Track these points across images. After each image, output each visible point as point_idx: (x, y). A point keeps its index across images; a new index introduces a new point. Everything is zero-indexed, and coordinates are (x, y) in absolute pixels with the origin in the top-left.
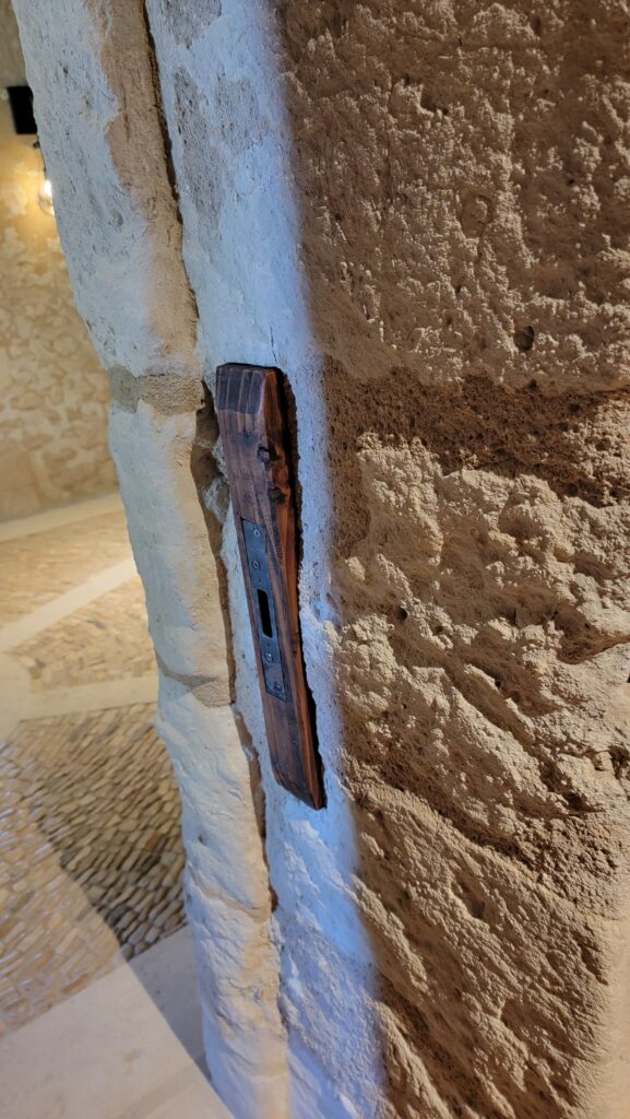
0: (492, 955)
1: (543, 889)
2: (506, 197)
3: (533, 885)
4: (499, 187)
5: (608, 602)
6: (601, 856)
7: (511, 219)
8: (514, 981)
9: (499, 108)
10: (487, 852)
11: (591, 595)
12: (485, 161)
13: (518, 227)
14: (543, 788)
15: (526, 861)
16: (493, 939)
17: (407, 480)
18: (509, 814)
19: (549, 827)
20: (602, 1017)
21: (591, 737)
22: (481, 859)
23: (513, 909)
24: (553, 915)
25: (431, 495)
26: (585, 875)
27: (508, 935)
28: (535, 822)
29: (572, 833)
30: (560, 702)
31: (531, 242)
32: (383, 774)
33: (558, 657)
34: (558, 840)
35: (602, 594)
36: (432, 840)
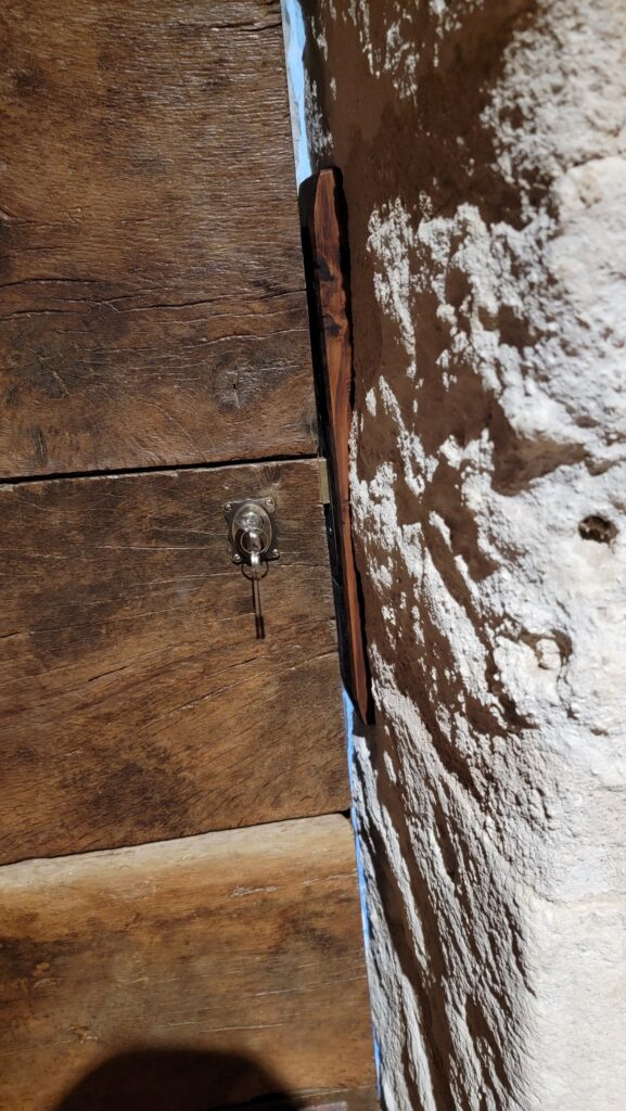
0: (454, 926)
1: (486, 839)
3: (478, 830)
5: (531, 385)
6: (536, 798)
8: (470, 970)
11: (512, 377)
14: (484, 685)
15: (479, 798)
16: (455, 903)
17: (392, 263)
18: (463, 723)
19: (492, 747)
21: (525, 609)
22: (446, 787)
23: (468, 868)
24: (492, 881)
25: (406, 275)
26: (522, 824)
27: (463, 900)
28: (482, 738)
29: (511, 760)
30: (496, 557)
33: (494, 486)
34: (498, 767)
35: (524, 371)
36: (419, 760)
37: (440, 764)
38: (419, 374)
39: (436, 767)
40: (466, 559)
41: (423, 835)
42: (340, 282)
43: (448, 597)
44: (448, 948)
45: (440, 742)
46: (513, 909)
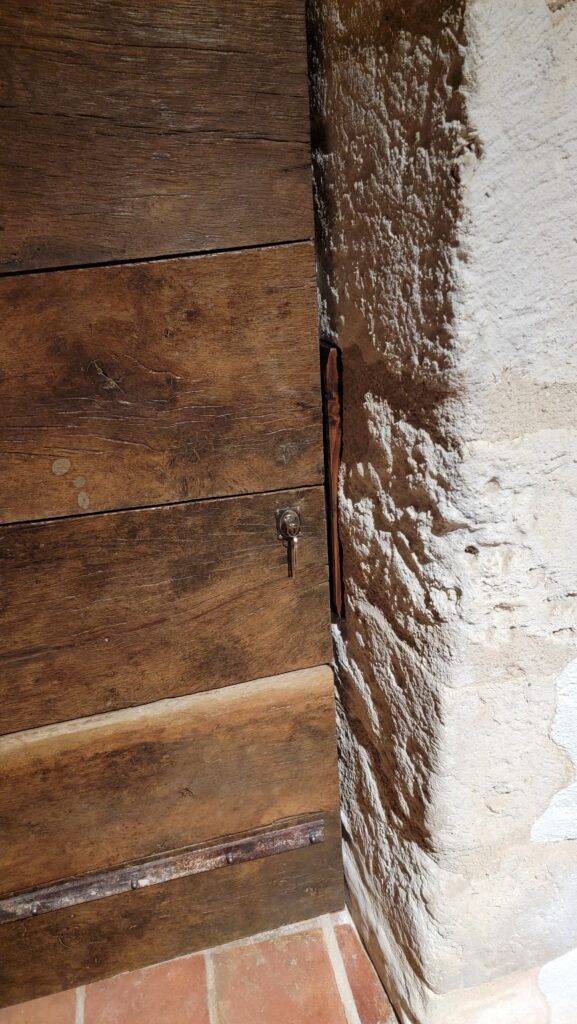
0: (402, 707)
1: (422, 667)
2: (416, 286)
3: (418, 664)
4: (414, 280)
5: (450, 503)
6: (446, 649)
7: (417, 297)
8: (410, 725)
9: (415, 243)
10: (404, 645)
11: (443, 499)
12: (409, 265)
13: (419, 302)
14: (424, 606)
15: (418, 651)
16: (402, 698)
17: (381, 423)
18: (412, 620)
19: (426, 630)
20: (442, 745)
21: (444, 579)
22: (400, 648)
23: (411, 680)
24: (425, 684)
25: (389, 434)
26: (440, 659)
27: (408, 696)
28: (422, 626)
29: (435, 635)
30: (432, 557)
31: (424, 312)
32: (367, 595)
33: (432, 532)
34: (429, 638)
35: (447, 498)
36: (383, 636)
37: (396, 638)
38: (393, 473)
39: (393, 638)
40: (417, 555)
41: (383, 670)
42: (337, 401)
43: (406, 568)
44: (397, 720)
45: (396, 627)
46: (436, 693)
